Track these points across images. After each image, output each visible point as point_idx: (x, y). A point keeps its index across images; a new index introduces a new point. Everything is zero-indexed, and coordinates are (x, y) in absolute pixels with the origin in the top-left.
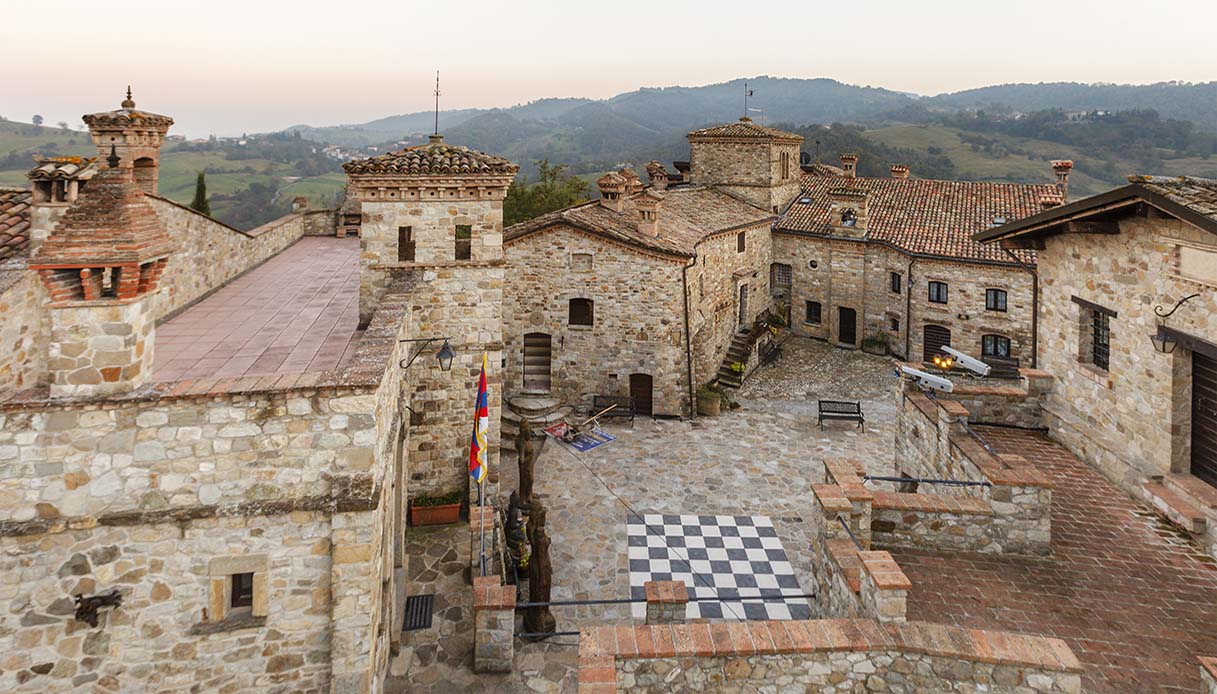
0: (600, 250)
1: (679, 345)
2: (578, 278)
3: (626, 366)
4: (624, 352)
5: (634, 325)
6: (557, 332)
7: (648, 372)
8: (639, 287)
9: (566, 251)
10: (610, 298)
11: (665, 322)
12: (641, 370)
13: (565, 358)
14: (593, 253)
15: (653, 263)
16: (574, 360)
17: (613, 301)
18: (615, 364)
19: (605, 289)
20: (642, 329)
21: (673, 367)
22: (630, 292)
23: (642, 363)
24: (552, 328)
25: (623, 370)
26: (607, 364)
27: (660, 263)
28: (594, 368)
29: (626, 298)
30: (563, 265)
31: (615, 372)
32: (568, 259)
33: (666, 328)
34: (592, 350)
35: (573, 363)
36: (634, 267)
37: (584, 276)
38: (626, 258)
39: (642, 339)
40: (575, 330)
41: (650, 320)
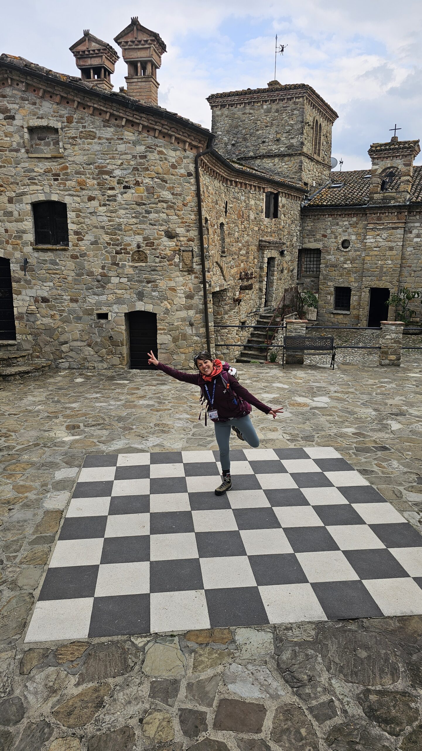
0: (70, 120)
1: (190, 271)
2: (40, 168)
3: (119, 301)
4: (115, 280)
5: (127, 239)
6: (18, 255)
7: (150, 308)
8: (130, 179)
9: (18, 122)
10: (91, 199)
11: (170, 235)
12: (140, 306)
13: (32, 292)
14: (59, 125)
15: (150, 141)
16: (45, 295)
17: (95, 203)
18: (103, 298)
19: (82, 186)
20: (139, 246)
21: (183, 301)
22: (119, 189)
23: (141, 296)
24: (9, 247)
25: (115, 308)
26: (92, 300)
27: (161, 141)
28: (74, 305)
29: (113, 198)
30: (15, 145)
31: (104, 310)
32: (22, 137)
33: (172, 244)
34: (70, 278)
35: (45, 300)
36: (122, 147)
37: (48, 165)
38: (109, 132)
39: (140, 260)
40: (43, 250)
41: (150, 231)
